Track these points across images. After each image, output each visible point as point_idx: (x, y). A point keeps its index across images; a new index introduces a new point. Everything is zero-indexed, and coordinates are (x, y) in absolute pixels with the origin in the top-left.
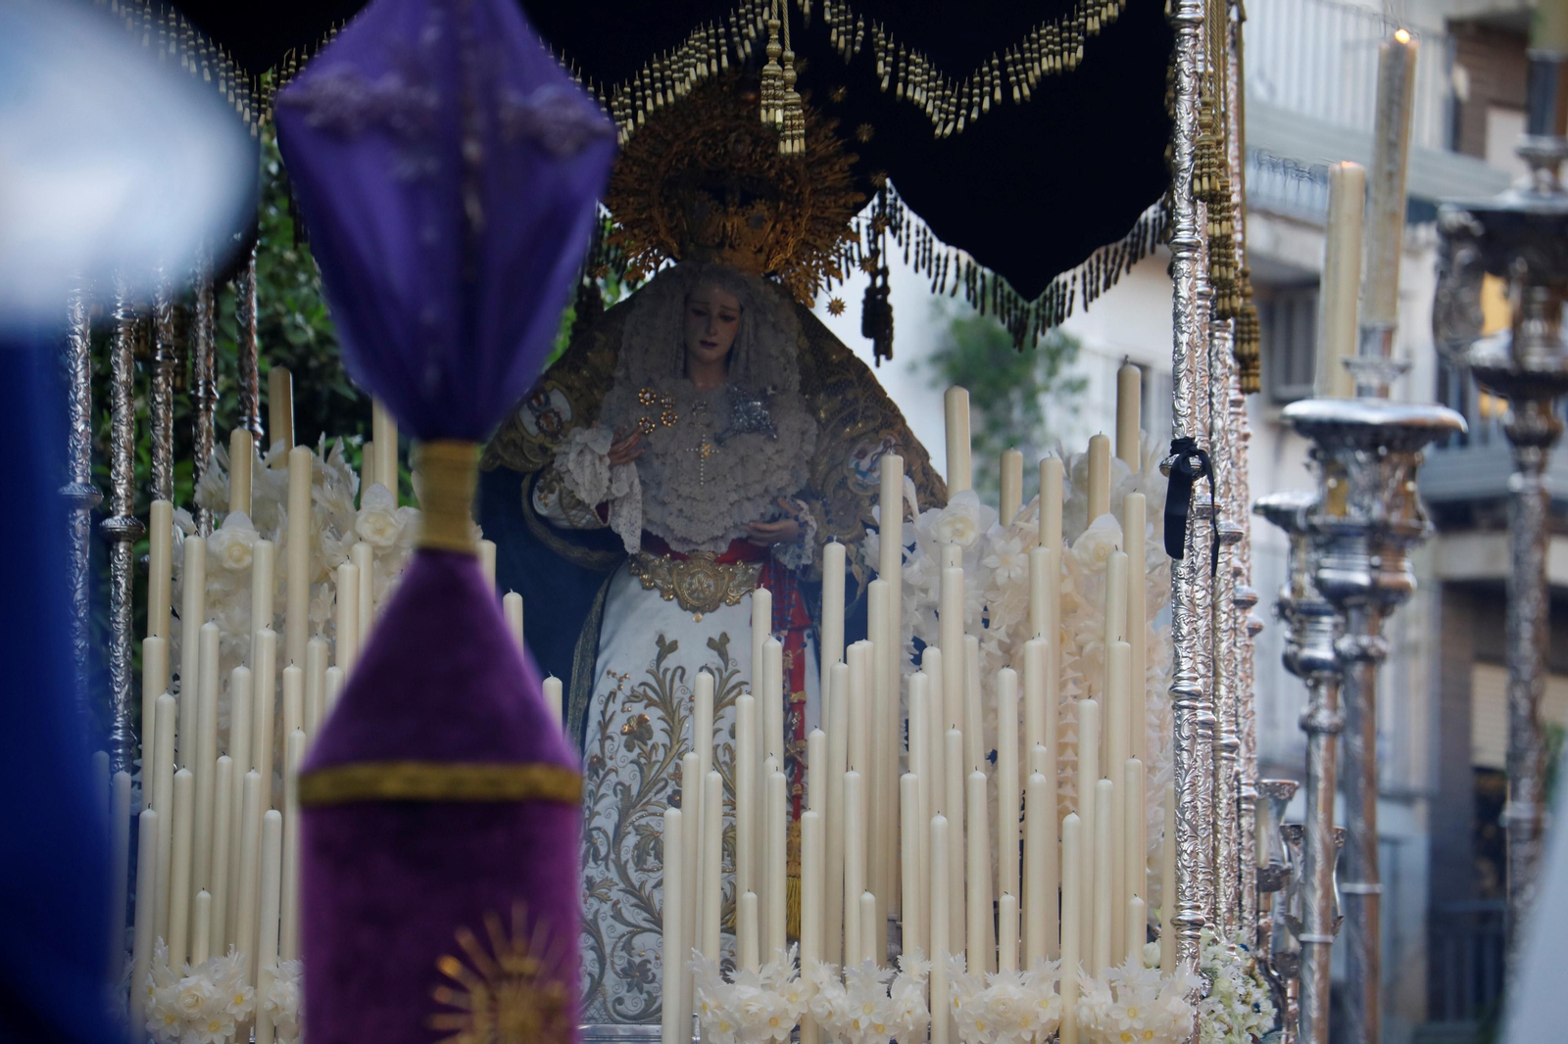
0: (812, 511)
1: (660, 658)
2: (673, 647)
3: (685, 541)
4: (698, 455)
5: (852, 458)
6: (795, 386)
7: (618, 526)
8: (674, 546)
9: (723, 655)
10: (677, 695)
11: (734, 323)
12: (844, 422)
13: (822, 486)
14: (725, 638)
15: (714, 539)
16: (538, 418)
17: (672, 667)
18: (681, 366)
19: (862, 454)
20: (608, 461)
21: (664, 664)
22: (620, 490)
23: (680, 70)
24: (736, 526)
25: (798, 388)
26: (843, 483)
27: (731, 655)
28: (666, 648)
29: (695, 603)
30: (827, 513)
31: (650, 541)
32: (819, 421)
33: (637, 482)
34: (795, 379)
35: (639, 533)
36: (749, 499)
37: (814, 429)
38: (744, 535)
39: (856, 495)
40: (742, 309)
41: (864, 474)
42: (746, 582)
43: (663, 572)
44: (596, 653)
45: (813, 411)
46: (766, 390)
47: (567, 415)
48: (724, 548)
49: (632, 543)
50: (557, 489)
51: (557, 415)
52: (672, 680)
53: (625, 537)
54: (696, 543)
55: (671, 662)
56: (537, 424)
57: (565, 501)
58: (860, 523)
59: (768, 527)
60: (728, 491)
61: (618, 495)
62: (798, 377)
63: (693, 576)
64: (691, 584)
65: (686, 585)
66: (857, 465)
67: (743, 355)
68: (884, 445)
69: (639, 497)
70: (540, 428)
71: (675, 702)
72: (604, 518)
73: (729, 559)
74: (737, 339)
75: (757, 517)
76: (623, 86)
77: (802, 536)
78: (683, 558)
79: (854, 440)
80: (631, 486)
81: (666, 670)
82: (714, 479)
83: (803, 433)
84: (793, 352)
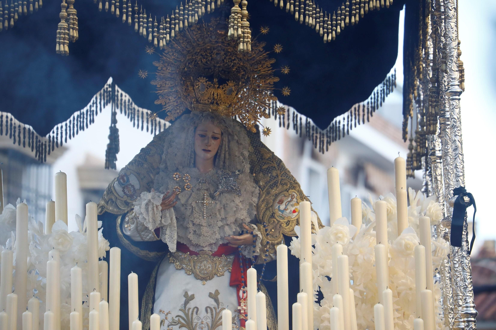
0: (259, 230)
1: (186, 303)
2: (192, 297)
3: (197, 246)
4: (203, 203)
5: (276, 204)
6: (248, 170)
7: (165, 239)
8: (191, 249)
9: (217, 301)
10: (195, 321)
11: (219, 140)
12: (272, 187)
13: (263, 217)
14: (217, 292)
15: (211, 245)
16: (124, 188)
17: (192, 307)
18: (193, 162)
19: (281, 202)
20: (160, 208)
21: (188, 306)
22: (166, 222)
23: (193, 10)
24: (222, 238)
25: (249, 171)
26: (273, 216)
27: (220, 301)
28: (189, 298)
29: (202, 276)
30: (266, 230)
31: (181, 246)
32: (260, 187)
33: (174, 217)
34: (247, 167)
35: (175, 242)
36: (227, 225)
37: (257, 190)
38: (226, 242)
39: (279, 221)
40: (222, 134)
41: (282, 211)
42: (227, 265)
43: (186, 261)
44: (153, 302)
45: (256, 181)
46: (235, 172)
47: (137, 186)
48: (215, 249)
49: (172, 247)
50: (136, 222)
51: (133, 186)
52: (192, 314)
53: (169, 244)
54: (203, 247)
55: (192, 305)
56: (123, 191)
57: (139, 228)
58: (282, 235)
59: (238, 237)
60: (218, 221)
61: (165, 224)
62: (249, 166)
63: (201, 262)
64: (200, 267)
65: (197, 267)
66: (279, 207)
67: (223, 155)
68: (292, 197)
69: (175, 225)
70: (125, 193)
71: (194, 324)
72: (158, 236)
73: (218, 254)
74: (220, 147)
75: (231, 233)
76: (166, 18)
77: (255, 242)
78: (196, 254)
79: (277, 195)
80: (171, 219)
81: (190, 309)
82: (211, 215)
83: (252, 193)
84: (246, 154)
